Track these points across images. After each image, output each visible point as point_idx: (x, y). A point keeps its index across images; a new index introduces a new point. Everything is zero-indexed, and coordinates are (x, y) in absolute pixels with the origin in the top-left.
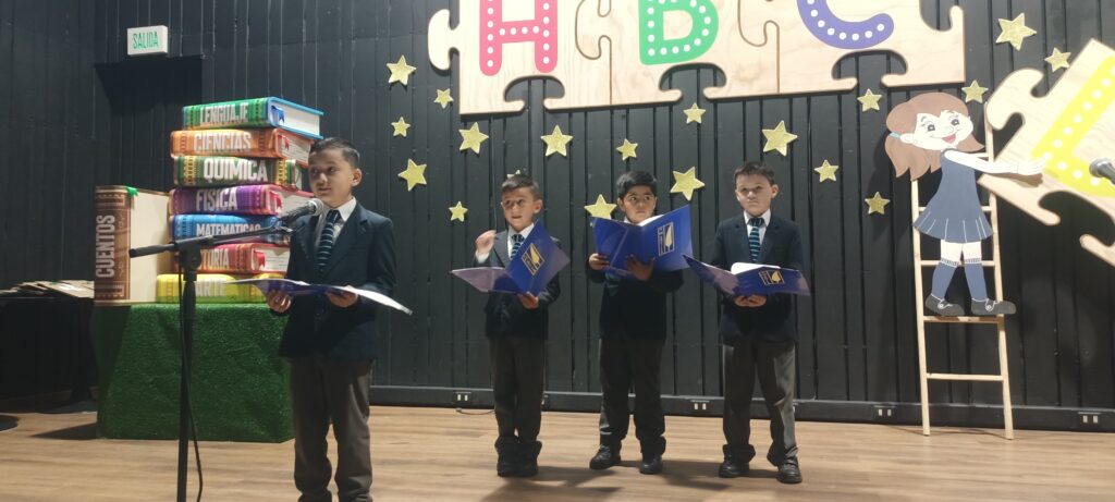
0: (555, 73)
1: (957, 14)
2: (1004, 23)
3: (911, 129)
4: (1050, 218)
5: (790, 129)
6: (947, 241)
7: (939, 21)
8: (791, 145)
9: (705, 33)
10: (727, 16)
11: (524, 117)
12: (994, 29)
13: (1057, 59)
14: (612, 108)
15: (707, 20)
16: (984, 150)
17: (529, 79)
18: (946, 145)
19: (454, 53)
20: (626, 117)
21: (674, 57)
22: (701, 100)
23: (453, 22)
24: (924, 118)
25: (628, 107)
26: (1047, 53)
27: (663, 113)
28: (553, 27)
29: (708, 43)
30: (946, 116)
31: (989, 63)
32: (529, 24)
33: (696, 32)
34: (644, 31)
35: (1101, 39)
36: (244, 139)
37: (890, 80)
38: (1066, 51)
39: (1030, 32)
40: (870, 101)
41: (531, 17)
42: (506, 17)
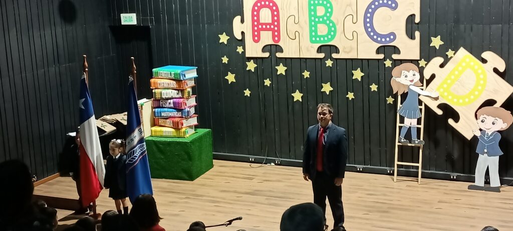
1: (417, 34)
2: (433, 39)
3: (399, 77)
4: (440, 112)
5: (362, 72)
6: (407, 118)
7: (412, 37)
8: (362, 77)
9: (332, 33)
10: (339, 28)
11: (269, 59)
12: (430, 41)
14: (300, 59)
15: (333, 29)
16: (423, 86)
17: (271, 45)
18: (409, 83)
19: (243, 33)
20: (306, 63)
22: (331, 58)
23: (242, 21)
24: (405, 73)
25: (306, 59)
26: (447, 51)
27: (318, 61)
28: (278, 26)
29: (333, 37)
30: (411, 71)
31: (428, 53)
32: (270, 24)
33: (329, 33)
34: (311, 31)
35: (464, 48)
36: (173, 84)
37: (395, 57)
38: (453, 51)
39: (442, 42)
40: (388, 63)
41: (270, 21)
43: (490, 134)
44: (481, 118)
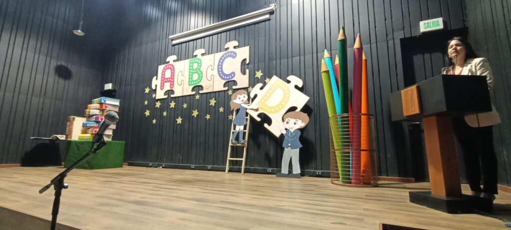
0: (173, 89)
1: (247, 71)
2: (257, 72)
3: (235, 99)
4: (259, 119)
5: (215, 100)
6: (238, 125)
7: (244, 73)
8: (215, 103)
9: (200, 78)
10: (204, 74)
11: (167, 100)
12: (255, 74)
13: (267, 80)
14: (183, 96)
15: (201, 75)
16: (249, 103)
17: (169, 91)
18: (241, 102)
19: (156, 86)
20: (185, 98)
21: (194, 84)
22: (199, 94)
23: (157, 79)
24: (239, 96)
25: (186, 96)
26: (265, 79)
27: (192, 97)
28: (173, 79)
29: (201, 80)
30: (243, 95)
31: (253, 82)
32: (169, 78)
33: (199, 78)
34: (189, 78)
35: (276, 75)
36: (98, 106)
37: (234, 87)
38: (269, 78)
39: (262, 74)
40: (230, 92)
41: (170, 76)
42: (166, 77)
43: (292, 132)
44: (286, 120)
